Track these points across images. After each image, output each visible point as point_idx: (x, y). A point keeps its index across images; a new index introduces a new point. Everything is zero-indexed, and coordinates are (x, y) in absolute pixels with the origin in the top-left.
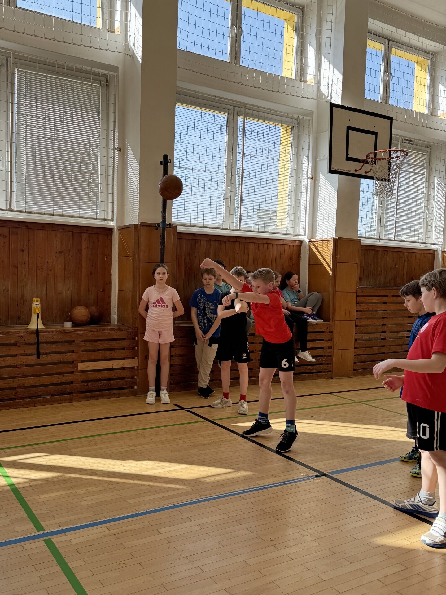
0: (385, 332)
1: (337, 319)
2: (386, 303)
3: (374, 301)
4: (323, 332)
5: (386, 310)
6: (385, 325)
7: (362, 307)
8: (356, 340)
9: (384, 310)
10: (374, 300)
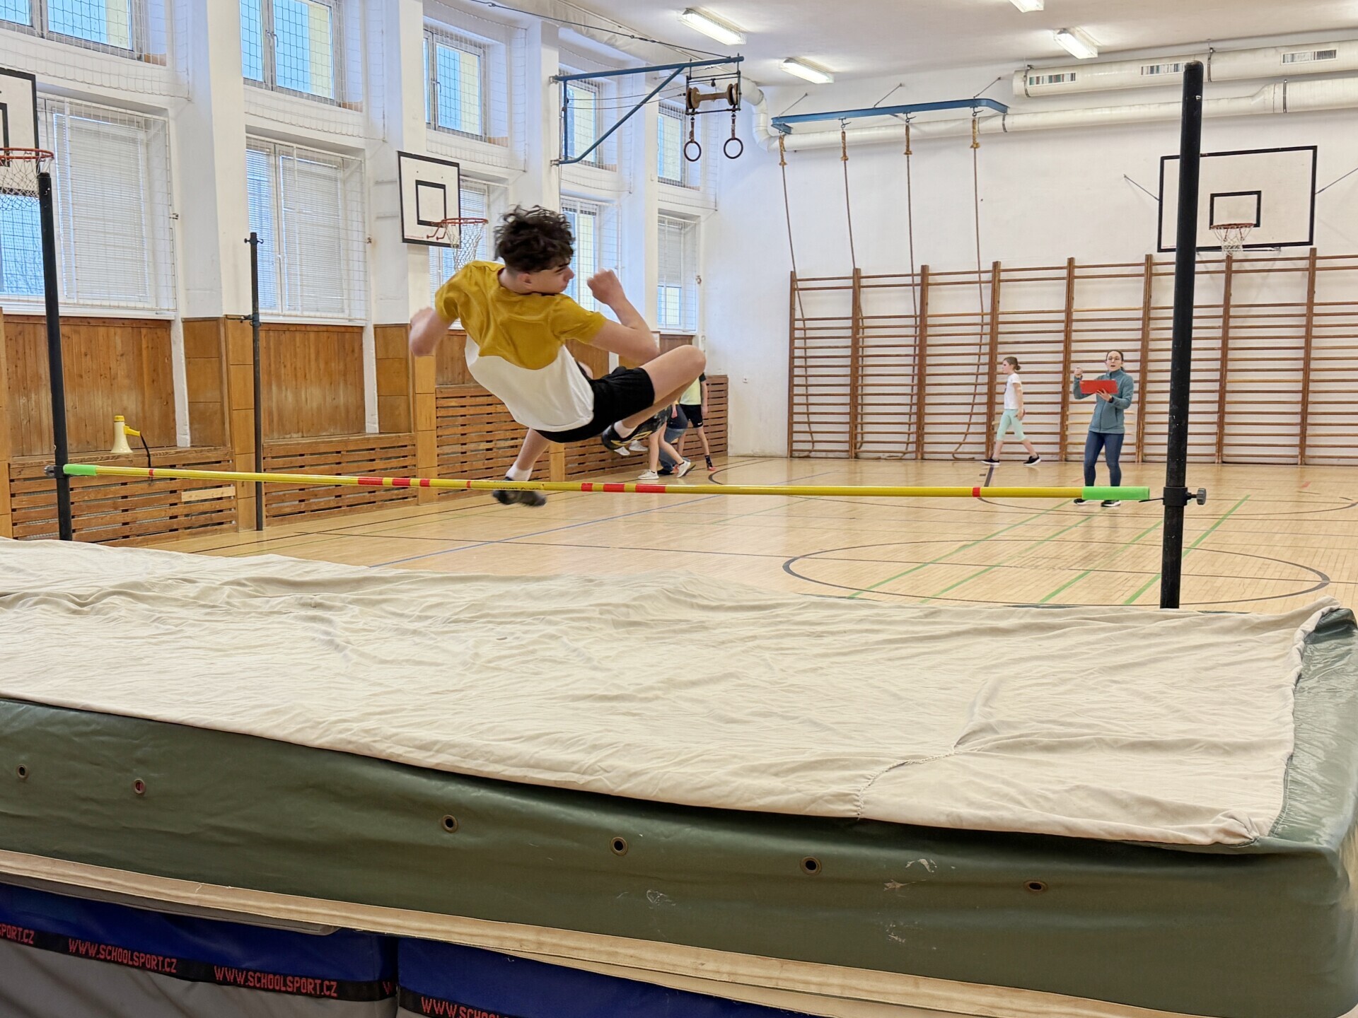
0: (465, 444)
1: (419, 429)
2: (465, 406)
3: (453, 404)
4: (406, 446)
5: (465, 416)
6: (465, 434)
7: (442, 413)
8: (438, 455)
9: (462, 416)
10: (453, 402)
